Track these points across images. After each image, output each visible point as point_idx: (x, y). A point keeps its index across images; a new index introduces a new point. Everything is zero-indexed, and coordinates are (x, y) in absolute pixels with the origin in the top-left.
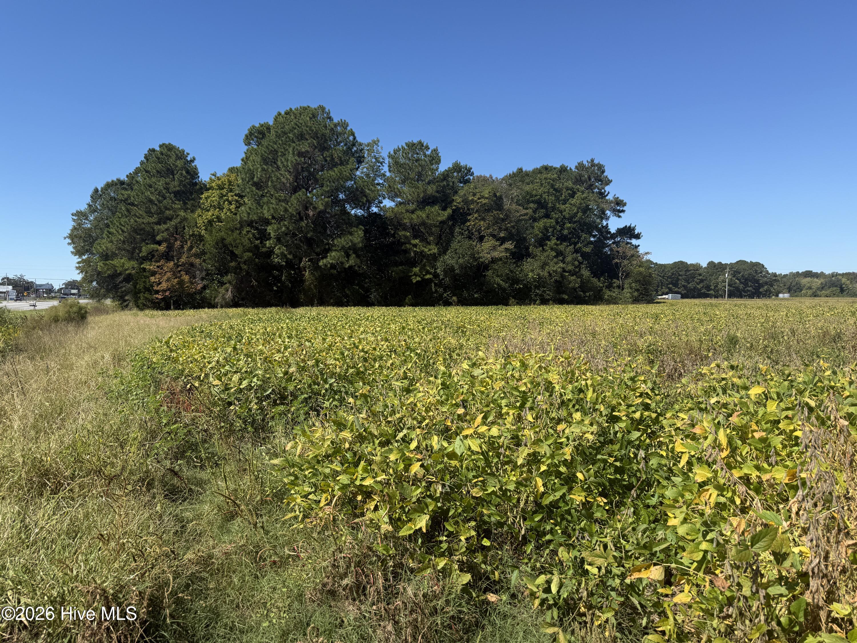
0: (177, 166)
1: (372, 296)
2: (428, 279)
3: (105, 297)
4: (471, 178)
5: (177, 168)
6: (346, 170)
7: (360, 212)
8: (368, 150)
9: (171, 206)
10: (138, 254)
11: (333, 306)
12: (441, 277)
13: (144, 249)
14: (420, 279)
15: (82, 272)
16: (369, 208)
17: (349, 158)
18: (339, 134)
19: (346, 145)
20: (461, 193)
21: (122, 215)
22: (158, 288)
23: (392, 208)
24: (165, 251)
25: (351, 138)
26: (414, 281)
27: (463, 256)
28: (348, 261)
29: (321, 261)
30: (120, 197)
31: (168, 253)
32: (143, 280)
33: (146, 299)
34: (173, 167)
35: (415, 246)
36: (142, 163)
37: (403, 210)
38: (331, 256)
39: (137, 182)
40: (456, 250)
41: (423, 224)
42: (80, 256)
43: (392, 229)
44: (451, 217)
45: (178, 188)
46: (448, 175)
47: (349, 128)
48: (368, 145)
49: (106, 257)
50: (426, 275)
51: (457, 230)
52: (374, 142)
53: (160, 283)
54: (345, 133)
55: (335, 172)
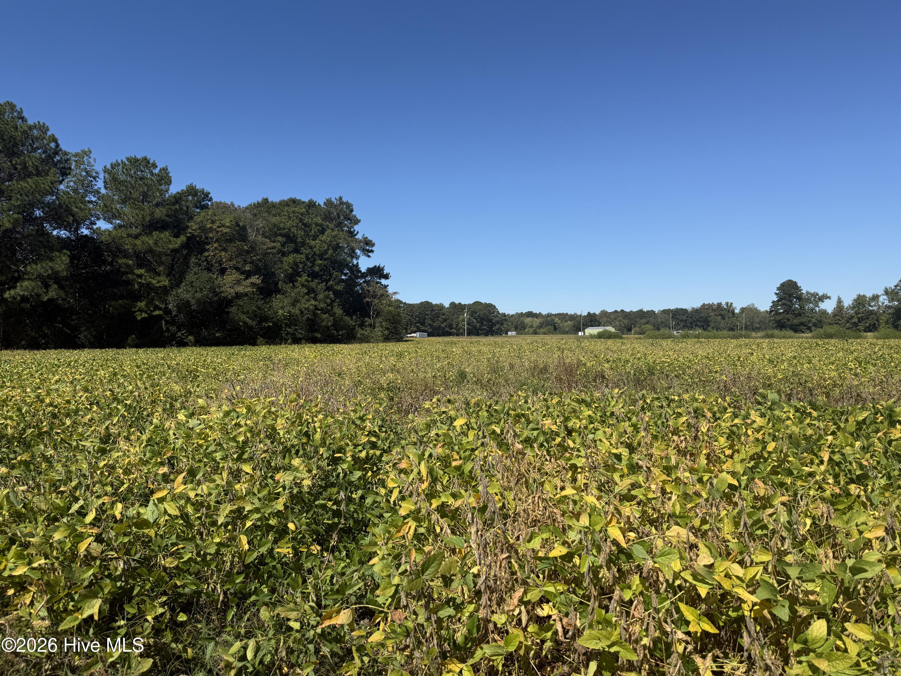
1: (82, 336)
2: (156, 315)
4: (210, 203)
6: (44, 182)
7: (64, 234)
8: (76, 161)
11: (25, 349)
12: (174, 313)
14: (146, 315)
16: (77, 229)
17: (50, 168)
18: (34, 139)
19: (45, 152)
20: (198, 219)
23: (109, 231)
25: (53, 145)
26: (139, 318)
27: (201, 289)
28: (46, 293)
29: (8, 292)
35: (140, 276)
37: (123, 233)
38: (21, 286)
40: (192, 282)
41: (151, 251)
43: (109, 256)
44: (186, 245)
46: (180, 198)
47: (49, 133)
48: (76, 155)
50: (154, 310)
51: (193, 260)
52: (85, 153)
54: (45, 138)
55: (29, 184)
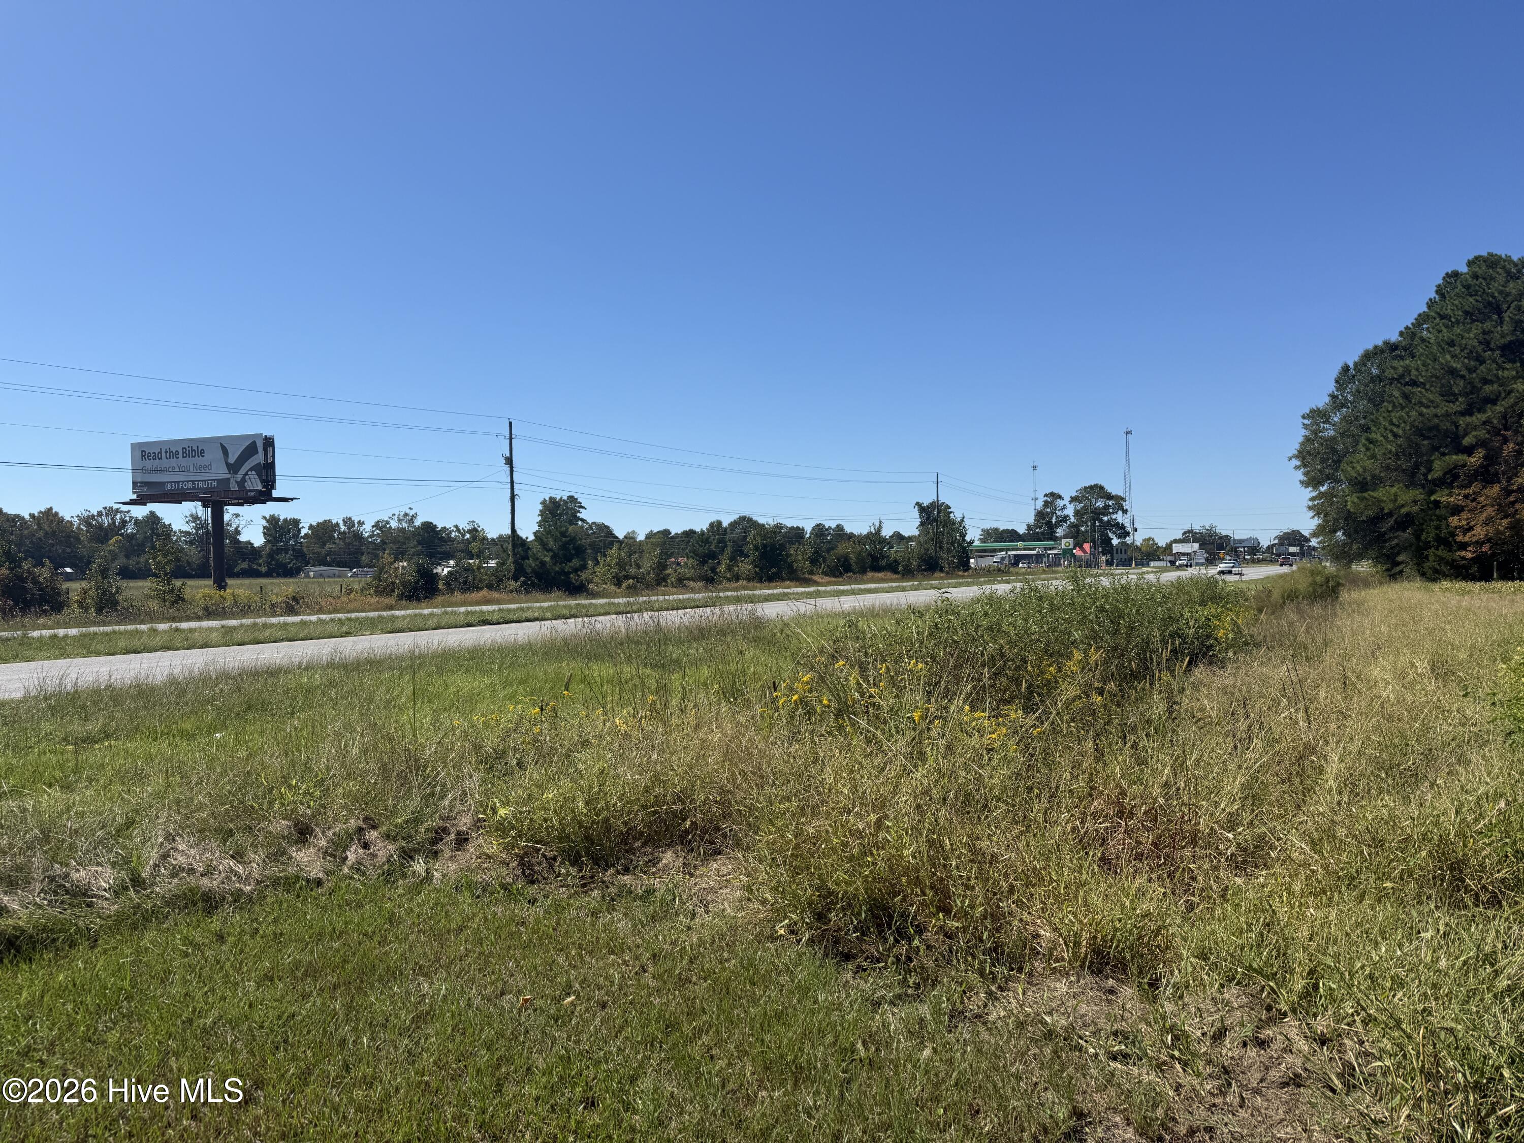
0: (1508, 294)
3: (1359, 557)
5: (1509, 299)
9: (1497, 376)
10: (1425, 475)
13: (1437, 465)
15: (1318, 514)
21: (1394, 406)
22: (1467, 539)
24: (1481, 466)
30: (1390, 373)
31: (1486, 468)
32: (1435, 523)
33: (1442, 558)
34: (1500, 298)
36: (1431, 304)
39: (1423, 340)
42: (1315, 488)
45: (1509, 338)
49: (1361, 485)
53: (1470, 529)
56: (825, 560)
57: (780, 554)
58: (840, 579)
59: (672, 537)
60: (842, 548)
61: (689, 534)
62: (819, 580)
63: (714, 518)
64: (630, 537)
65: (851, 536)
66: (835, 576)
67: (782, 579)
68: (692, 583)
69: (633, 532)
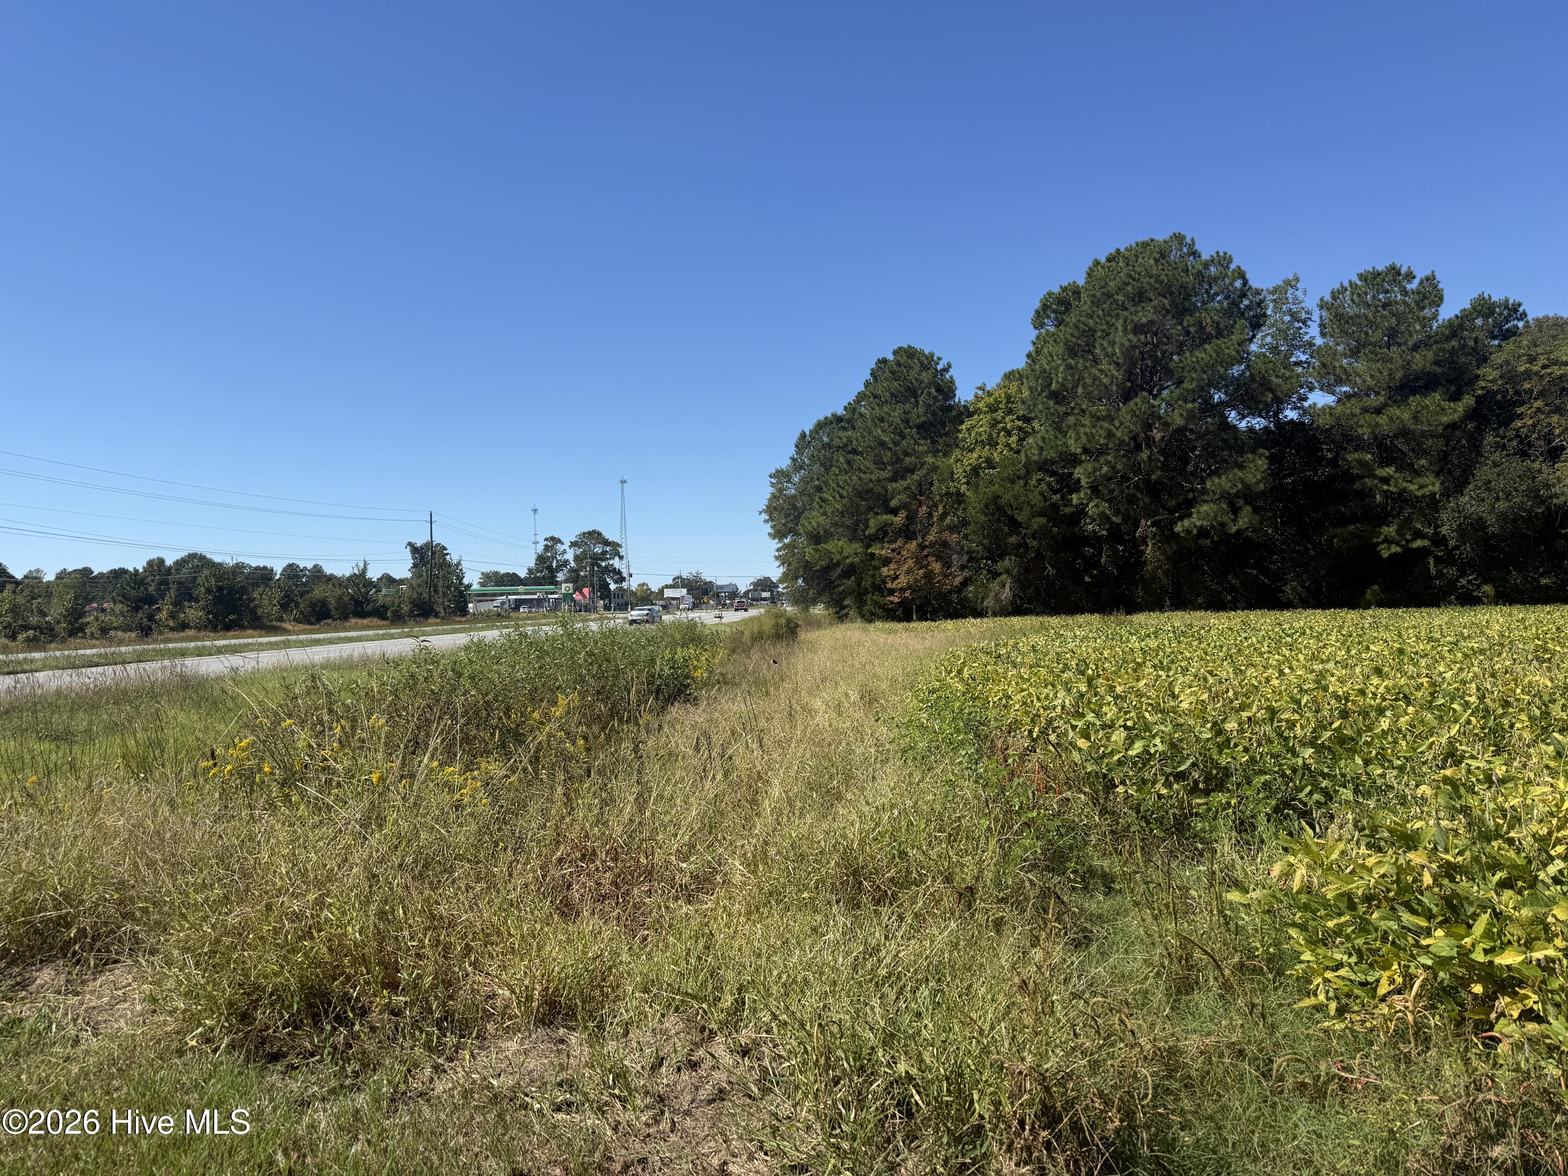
0: (922, 382)
1: (1288, 589)
2: (1418, 549)
3: (814, 602)
4: (1521, 324)
5: (923, 385)
6: (1228, 346)
7: (1258, 423)
8: (1275, 301)
9: (914, 449)
10: (863, 531)
11: (1206, 610)
12: (1452, 543)
13: (872, 522)
14: (1399, 549)
15: (783, 564)
16: (1278, 412)
17: (1235, 322)
18: (1212, 281)
19: (1226, 298)
20: (1498, 358)
21: (840, 471)
22: (894, 586)
23: (1331, 408)
24: (904, 525)
25: (1238, 284)
26: (1385, 554)
27: (1508, 495)
28: (1234, 521)
29: (1179, 524)
30: (837, 442)
31: (907, 526)
32: (871, 572)
33: (876, 603)
34: (916, 384)
35: (1386, 480)
36: (867, 384)
37: (1354, 407)
38: (1199, 512)
39: (861, 415)
40: (1489, 482)
41: (1404, 433)
42: (781, 540)
43: (1329, 450)
44: (1472, 414)
45: (922, 419)
46: (1461, 326)
47: (1233, 266)
48: (1275, 290)
49: (816, 538)
50: (1414, 539)
51: (1490, 438)
52: (1288, 283)
53: (896, 577)
54: (1226, 275)
55: (1207, 353)
56: (297, 605)
57: (240, 599)
58: (317, 627)
59: (96, 577)
60: (318, 592)
61: (118, 574)
62: (290, 628)
63: (154, 555)
64: (33, 578)
65: (331, 578)
66: (310, 623)
67: (242, 628)
68: (120, 634)
69: (38, 571)
